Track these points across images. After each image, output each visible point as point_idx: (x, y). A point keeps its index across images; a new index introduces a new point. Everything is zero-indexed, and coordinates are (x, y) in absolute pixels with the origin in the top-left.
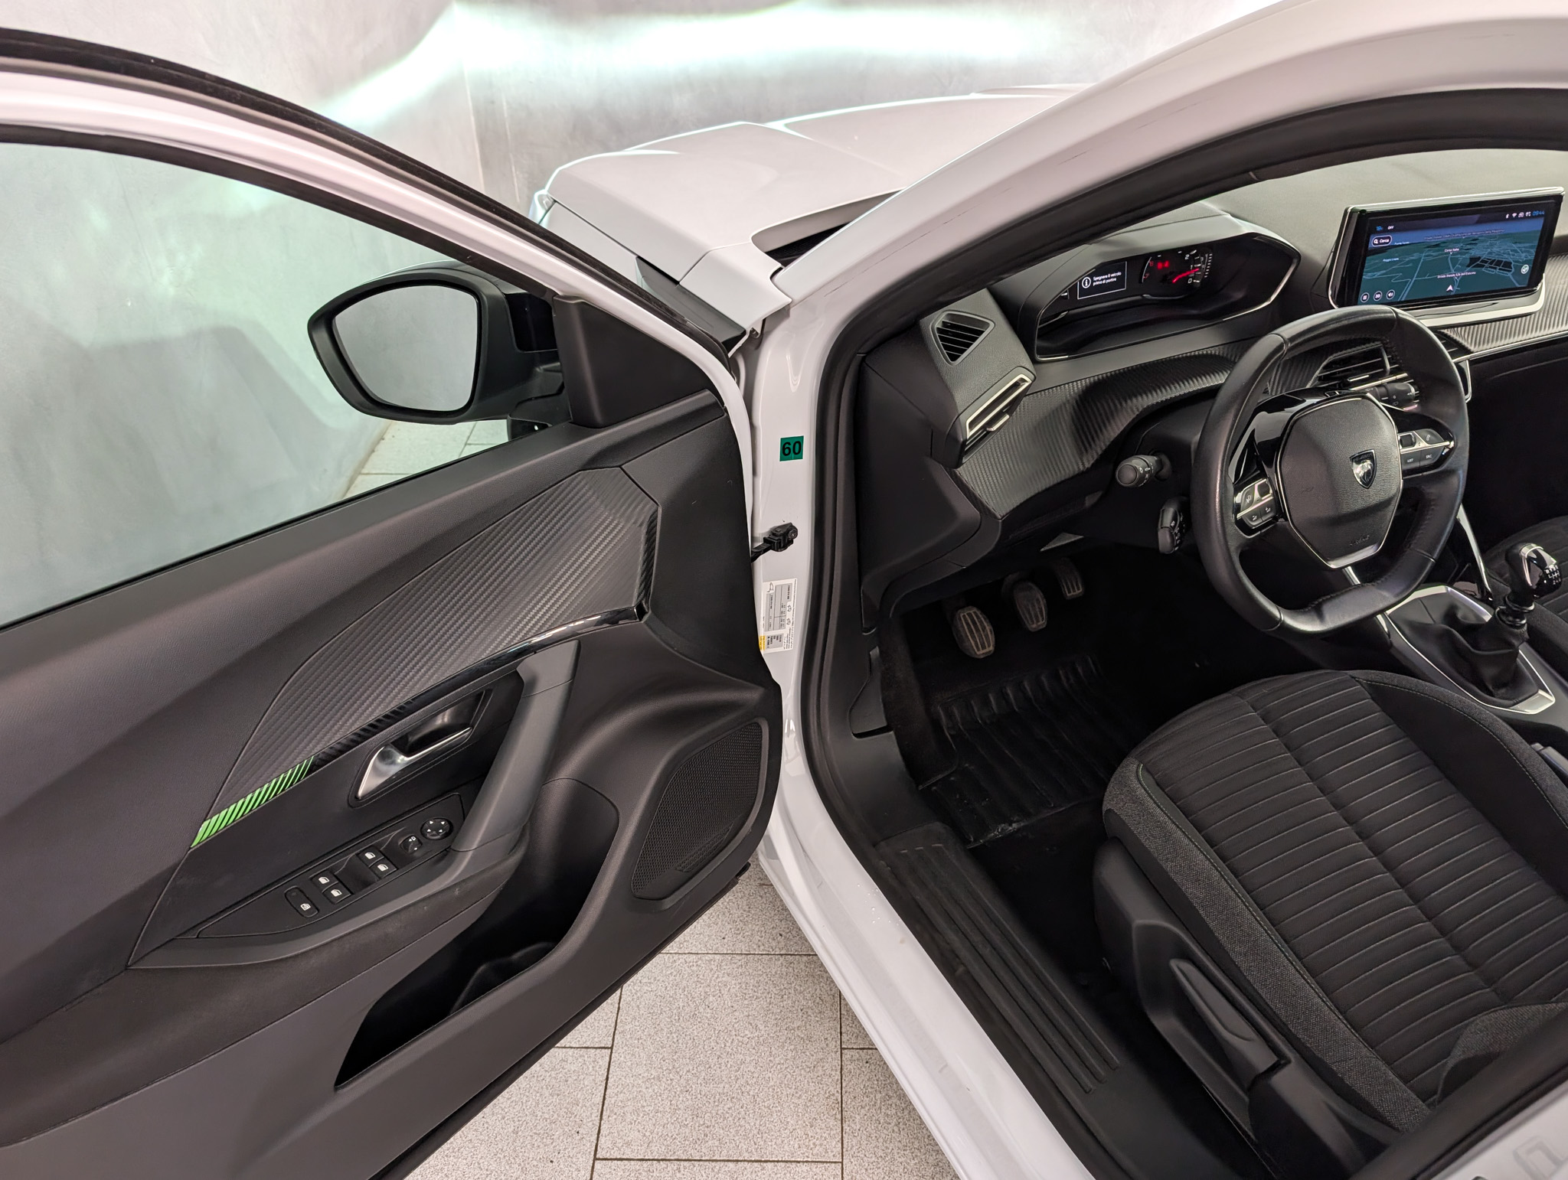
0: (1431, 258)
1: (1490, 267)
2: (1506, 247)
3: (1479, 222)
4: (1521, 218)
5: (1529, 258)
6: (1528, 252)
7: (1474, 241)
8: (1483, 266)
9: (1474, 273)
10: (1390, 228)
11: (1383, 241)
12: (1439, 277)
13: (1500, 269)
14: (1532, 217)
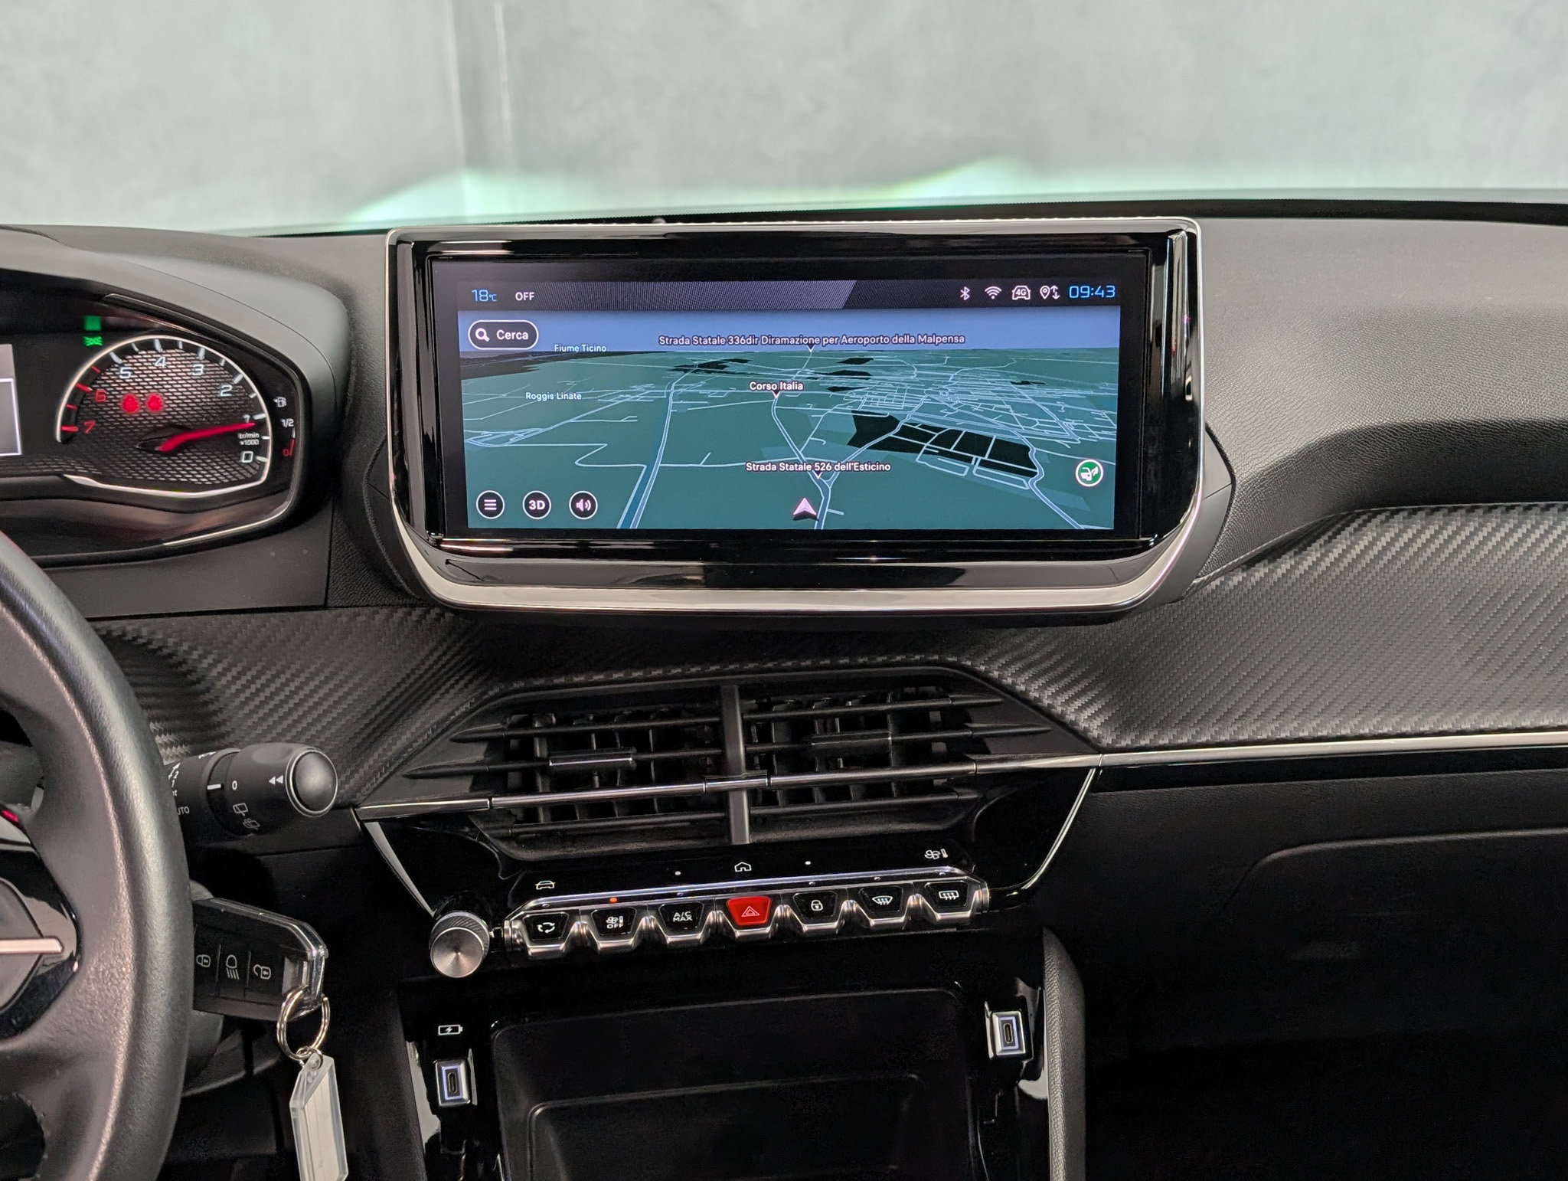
0: (702, 405)
1: (942, 453)
2: (990, 395)
3: (855, 304)
4: (1021, 303)
5: (1096, 436)
6: (1089, 418)
7: (856, 366)
8: (916, 449)
9: (887, 467)
10: (521, 296)
11: (508, 336)
12: (749, 467)
13: (983, 463)
14: (1065, 302)
